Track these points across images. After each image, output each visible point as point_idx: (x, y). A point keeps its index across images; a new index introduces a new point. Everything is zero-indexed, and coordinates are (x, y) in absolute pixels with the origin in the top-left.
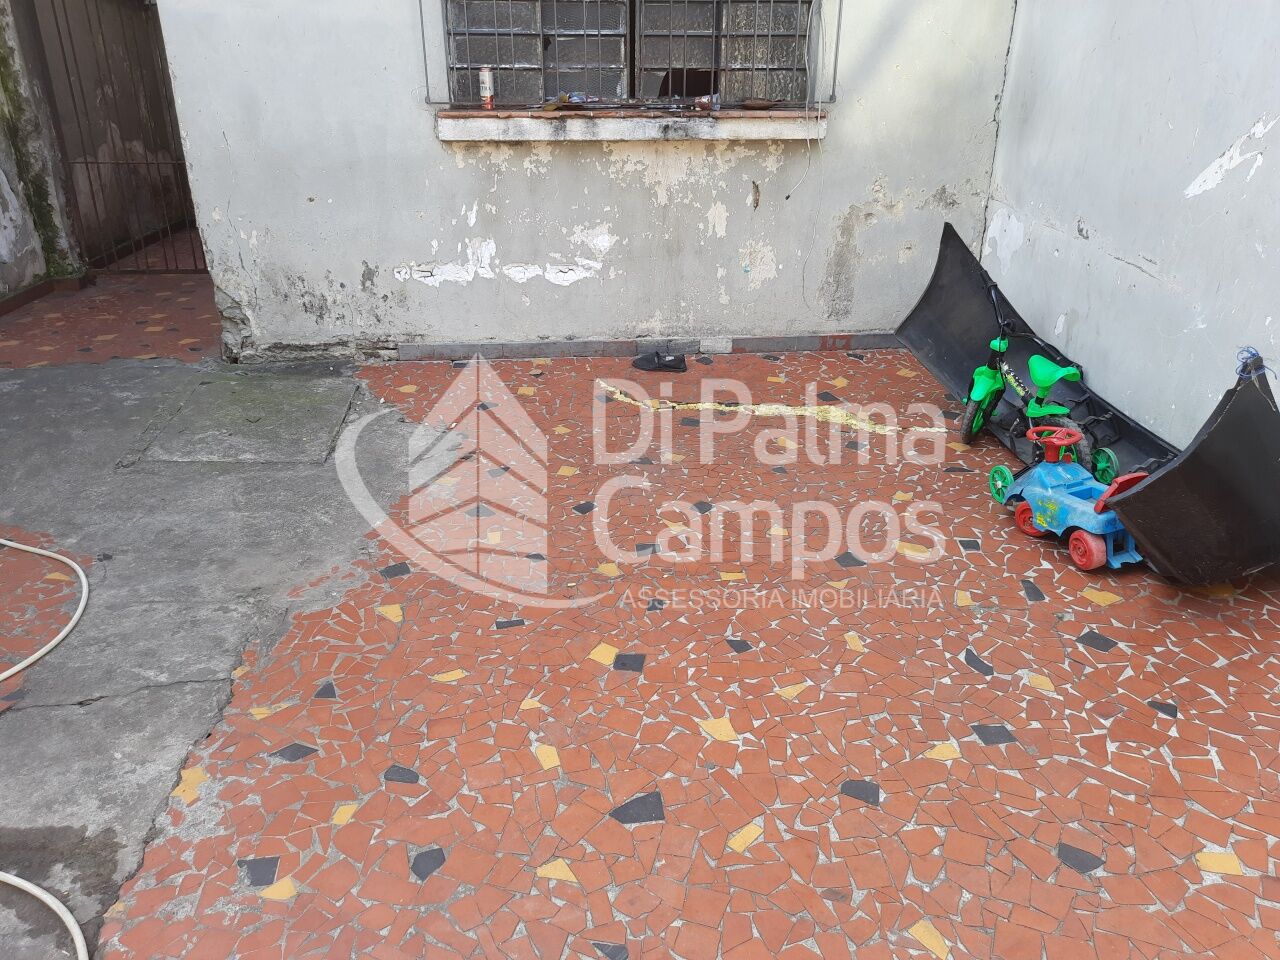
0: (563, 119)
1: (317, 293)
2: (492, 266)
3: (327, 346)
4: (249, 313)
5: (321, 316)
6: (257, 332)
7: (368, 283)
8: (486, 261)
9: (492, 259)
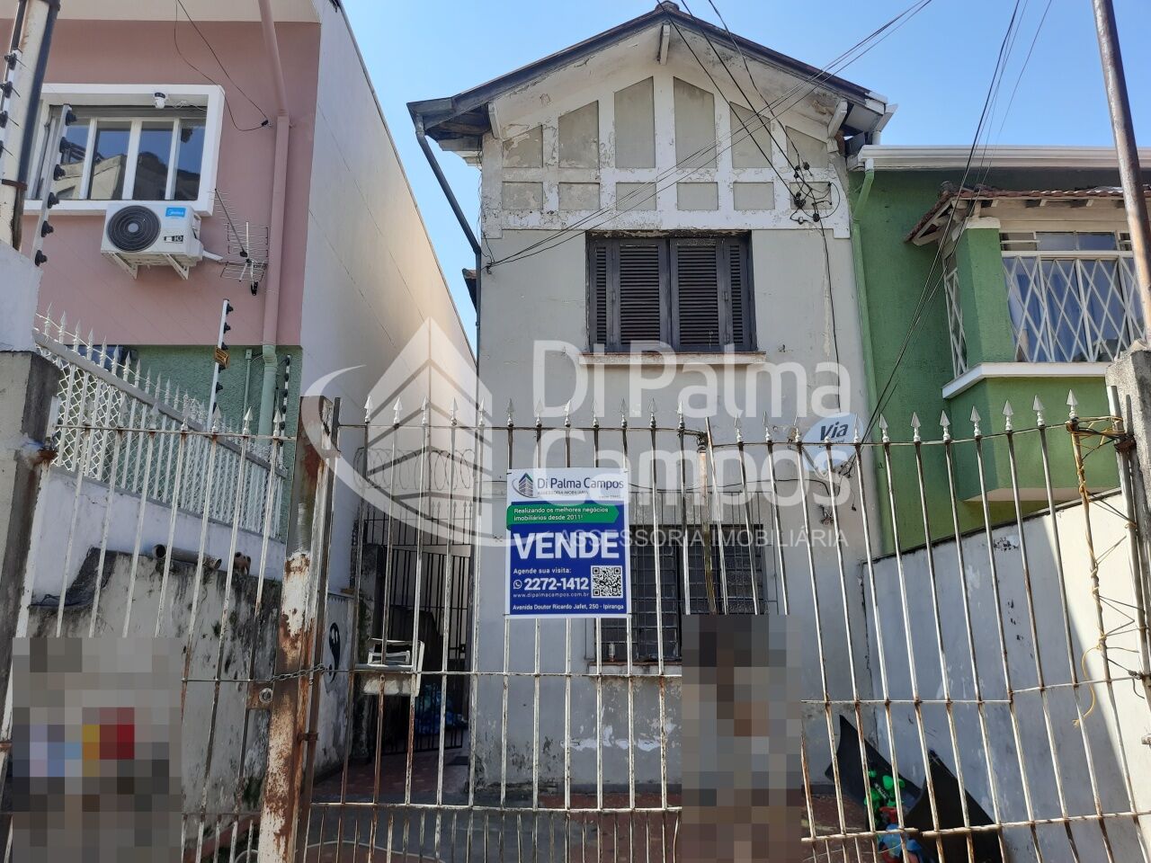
0: (648, 666)
1: (520, 754)
2: (610, 740)
3: (521, 785)
4: (484, 765)
5: (521, 767)
6: (486, 776)
7: (546, 749)
8: (607, 737)
9: (611, 736)
